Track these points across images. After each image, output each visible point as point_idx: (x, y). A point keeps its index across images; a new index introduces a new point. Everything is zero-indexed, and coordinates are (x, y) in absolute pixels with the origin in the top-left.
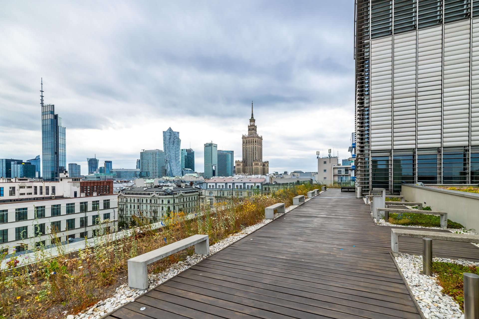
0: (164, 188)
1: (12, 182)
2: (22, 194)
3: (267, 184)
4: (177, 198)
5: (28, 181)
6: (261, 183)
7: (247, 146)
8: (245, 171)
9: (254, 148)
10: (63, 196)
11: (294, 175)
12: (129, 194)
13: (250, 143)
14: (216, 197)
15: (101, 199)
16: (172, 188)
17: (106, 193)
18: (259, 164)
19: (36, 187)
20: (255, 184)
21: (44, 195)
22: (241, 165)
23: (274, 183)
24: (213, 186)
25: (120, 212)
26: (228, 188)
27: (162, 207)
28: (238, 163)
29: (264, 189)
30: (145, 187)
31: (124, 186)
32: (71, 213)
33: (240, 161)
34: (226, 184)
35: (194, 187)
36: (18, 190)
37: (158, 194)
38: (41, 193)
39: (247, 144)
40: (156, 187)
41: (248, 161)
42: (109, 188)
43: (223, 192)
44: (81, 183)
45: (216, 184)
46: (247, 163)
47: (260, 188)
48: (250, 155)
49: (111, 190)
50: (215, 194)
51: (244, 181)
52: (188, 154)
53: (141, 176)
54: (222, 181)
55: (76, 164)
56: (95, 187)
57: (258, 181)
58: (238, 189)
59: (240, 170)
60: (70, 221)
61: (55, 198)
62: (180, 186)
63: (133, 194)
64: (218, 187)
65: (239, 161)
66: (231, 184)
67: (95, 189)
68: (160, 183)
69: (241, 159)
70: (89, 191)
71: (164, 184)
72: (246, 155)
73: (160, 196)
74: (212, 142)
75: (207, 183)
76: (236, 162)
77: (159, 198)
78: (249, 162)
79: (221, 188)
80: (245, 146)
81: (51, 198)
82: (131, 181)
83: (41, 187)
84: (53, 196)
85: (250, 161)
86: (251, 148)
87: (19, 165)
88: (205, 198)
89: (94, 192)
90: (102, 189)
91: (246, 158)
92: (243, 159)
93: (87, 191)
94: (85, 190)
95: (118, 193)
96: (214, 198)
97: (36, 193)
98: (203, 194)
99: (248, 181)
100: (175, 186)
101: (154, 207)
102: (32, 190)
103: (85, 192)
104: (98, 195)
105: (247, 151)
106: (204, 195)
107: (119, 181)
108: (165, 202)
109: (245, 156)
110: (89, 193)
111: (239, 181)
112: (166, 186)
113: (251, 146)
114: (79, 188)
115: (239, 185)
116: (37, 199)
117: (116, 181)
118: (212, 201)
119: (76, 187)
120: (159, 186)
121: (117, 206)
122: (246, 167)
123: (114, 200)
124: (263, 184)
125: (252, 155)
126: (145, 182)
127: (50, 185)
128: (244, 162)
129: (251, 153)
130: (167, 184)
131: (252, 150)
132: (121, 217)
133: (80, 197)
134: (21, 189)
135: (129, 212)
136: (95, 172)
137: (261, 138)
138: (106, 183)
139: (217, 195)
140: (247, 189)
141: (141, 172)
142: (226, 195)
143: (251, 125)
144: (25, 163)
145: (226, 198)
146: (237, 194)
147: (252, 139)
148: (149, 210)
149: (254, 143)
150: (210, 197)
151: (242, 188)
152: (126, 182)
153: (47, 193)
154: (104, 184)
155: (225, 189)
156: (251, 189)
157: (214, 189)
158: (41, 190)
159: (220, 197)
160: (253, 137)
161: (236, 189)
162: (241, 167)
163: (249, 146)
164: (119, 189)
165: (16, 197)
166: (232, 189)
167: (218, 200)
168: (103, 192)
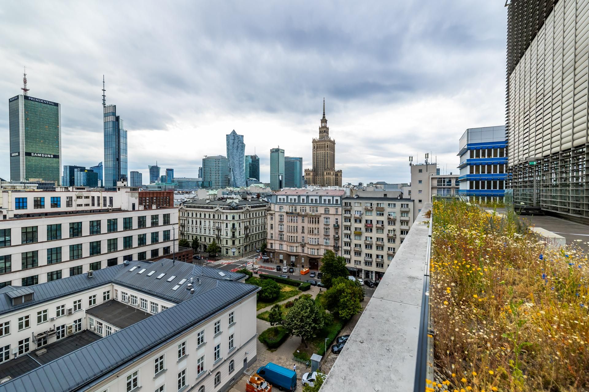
0: (229, 201)
1: (69, 191)
2: (79, 205)
3: (347, 198)
4: (242, 212)
5: (86, 190)
6: (341, 197)
7: (318, 152)
8: (316, 181)
9: (326, 153)
10: (120, 208)
11: (376, 187)
12: (190, 207)
14: (287, 213)
15: (161, 213)
16: (237, 201)
17: (166, 206)
18: (332, 173)
19: (93, 197)
20: (333, 198)
21: (102, 207)
22: (311, 174)
23: (355, 197)
24: (284, 199)
25: (181, 229)
27: (227, 224)
28: (307, 173)
29: (344, 204)
30: (208, 199)
31: (185, 197)
32: (128, 229)
33: (310, 170)
34: (299, 196)
35: (261, 200)
36: (75, 201)
37: (221, 207)
38: (99, 205)
39: (318, 149)
40: (219, 199)
42: (169, 199)
43: (295, 207)
44: (139, 193)
45: (287, 197)
46: (318, 172)
47: (339, 203)
48: (321, 162)
49: (171, 202)
50: (286, 208)
51: (320, 194)
52: (252, 161)
53: (203, 186)
54: (294, 193)
55: (138, 172)
56: (155, 198)
57: (337, 194)
58: (313, 204)
59: (310, 180)
60: (128, 239)
61: (113, 211)
62: (245, 199)
63: (194, 207)
64: (289, 201)
65: (308, 169)
66: (305, 198)
67: (155, 201)
68: (224, 194)
69: (311, 167)
71: (229, 196)
72: (317, 162)
73: (224, 211)
74: (278, 147)
75: (277, 196)
76: (306, 171)
77: (223, 213)
78: (320, 170)
79: (293, 202)
80: (315, 152)
81: (108, 211)
82: (193, 192)
83: (99, 197)
84: (110, 208)
86: (322, 154)
87: (82, 173)
88: (274, 214)
89: (153, 204)
90: (162, 200)
91: (317, 166)
92: (314, 167)
93: (146, 202)
94: (144, 201)
95: (179, 206)
96: (285, 214)
97: (93, 205)
98: (272, 208)
99: (325, 194)
100: (240, 198)
101: (217, 224)
102: (89, 201)
103: (144, 204)
104: (157, 208)
105: (318, 158)
106: (273, 211)
107: (181, 192)
108: (230, 217)
109: (315, 164)
110: (147, 205)
111: (314, 193)
112: (230, 198)
113: (322, 152)
114: (138, 199)
115: (314, 198)
116: (93, 212)
117: (177, 192)
118: (282, 218)
119: (134, 198)
120: (223, 199)
121: (177, 221)
122: (317, 177)
123: (174, 214)
124: (343, 198)
125: (323, 162)
126: (208, 193)
127: (108, 195)
128: (315, 171)
129: (323, 160)
130: (231, 196)
131: (323, 157)
132: (182, 234)
133: (139, 210)
134: (78, 200)
135: (190, 229)
136: (156, 181)
137: (334, 143)
138: (166, 193)
139: (288, 211)
140: (324, 204)
141: (203, 182)
142: (298, 211)
143: (322, 127)
144: (88, 170)
145: (298, 215)
146: (312, 209)
147: (324, 143)
148: (212, 227)
149: (326, 148)
150: (279, 213)
151: (318, 202)
152: (187, 193)
153: (105, 205)
154: (163, 195)
155: (297, 203)
156: (328, 204)
157: (284, 203)
158: (99, 200)
159: (292, 213)
160: (325, 141)
161: (311, 203)
162: (311, 177)
163: (320, 152)
164: (180, 201)
165: (74, 208)
166: (306, 203)
167: (289, 217)
168: (163, 205)
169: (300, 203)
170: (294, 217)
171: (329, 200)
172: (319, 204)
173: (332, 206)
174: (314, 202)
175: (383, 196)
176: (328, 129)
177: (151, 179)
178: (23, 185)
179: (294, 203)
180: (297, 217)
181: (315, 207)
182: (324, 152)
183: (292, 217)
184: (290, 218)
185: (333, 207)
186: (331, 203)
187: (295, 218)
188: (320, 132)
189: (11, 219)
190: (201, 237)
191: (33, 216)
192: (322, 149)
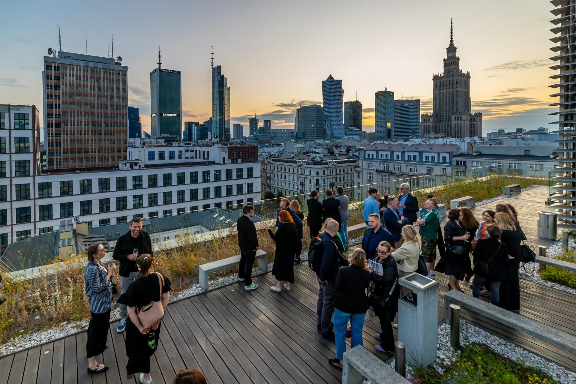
0: (313, 155)
1: (181, 146)
2: (187, 158)
3: (462, 155)
4: (328, 168)
5: (191, 145)
6: (451, 153)
7: (442, 91)
8: (438, 129)
9: (455, 92)
10: (214, 161)
12: (276, 161)
13: (447, 86)
14: (377, 171)
15: (245, 167)
16: (322, 156)
17: (251, 160)
18: (464, 118)
19: (196, 151)
20: (439, 154)
21: (201, 160)
22: (431, 120)
23: (474, 154)
24: (373, 155)
26: (395, 158)
27: (310, 180)
28: (426, 118)
29: (455, 163)
30: (293, 153)
31: (274, 150)
32: (218, 180)
33: (429, 115)
34: (392, 152)
35: (351, 155)
36: (184, 154)
37: (305, 162)
38: (199, 158)
39: (442, 88)
41: (443, 114)
42: (254, 153)
43: (387, 165)
44: (228, 148)
45: (377, 153)
46: (442, 117)
48: (446, 104)
49: (255, 156)
50: (376, 165)
51: (420, 149)
52: (353, 108)
54: (387, 148)
55: (239, 125)
56: (241, 153)
57: (445, 150)
58: (410, 161)
59: (429, 128)
61: (209, 163)
62: (332, 153)
63: (280, 161)
64: (380, 158)
65: (427, 115)
66: (400, 154)
67: (241, 155)
69: (431, 112)
70: (235, 157)
71: (314, 150)
72: (440, 105)
73: (307, 166)
74: (386, 88)
75: (366, 150)
76: (423, 116)
77: (307, 168)
78: (445, 115)
79: (385, 158)
80: (437, 92)
81: (205, 164)
83: (200, 151)
84: (207, 161)
85: (446, 113)
86: (448, 93)
87: (196, 127)
88: (362, 171)
89: (239, 158)
90: (247, 155)
91: (439, 109)
92: (435, 112)
93: (233, 156)
94: (232, 155)
96: (374, 172)
97: (196, 158)
98: (360, 165)
99: (428, 149)
100: (326, 152)
101: (301, 178)
102: (193, 154)
104: (242, 162)
105: (442, 99)
108: (314, 173)
109: (438, 106)
110: (235, 159)
111: (413, 148)
113: (448, 91)
114: (227, 153)
115: (412, 154)
116: (195, 164)
118: (371, 176)
119: (225, 152)
120: (308, 153)
121: (259, 175)
122: (440, 123)
123: (257, 169)
124: (454, 154)
125: (449, 104)
127: (206, 149)
128: (436, 116)
129: (449, 102)
130: (317, 150)
131: (449, 97)
133: (227, 164)
134: (187, 153)
135: (276, 182)
137: (468, 76)
138: (251, 148)
139: (378, 169)
140: (425, 162)
141: (297, 133)
142: (391, 169)
143: (449, 58)
144: (201, 125)
145: (391, 173)
146: (409, 168)
147: (451, 79)
148: (296, 182)
149: (455, 85)
150: (368, 171)
151: (418, 160)
152: (278, 145)
153: (204, 158)
154: (249, 149)
155: (390, 160)
156: (431, 162)
157: (374, 159)
158: (200, 154)
159: (383, 172)
160: (453, 75)
161: (407, 161)
162: (431, 123)
163: (445, 91)
164: (267, 154)
165: (183, 161)
166: (401, 161)
167: (380, 175)
168: (248, 158)
169: (394, 160)
170: (386, 176)
171: (433, 158)
172: (419, 161)
173: (436, 165)
174: (412, 159)
175: (523, 154)
176: (458, 59)
177: (250, 131)
178: (155, 140)
179: (385, 160)
180: (389, 176)
181: (413, 165)
182: (451, 90)
183: (383, 176)
184: (381, 177)
185: (439, 165)
186: (436, 161)
187: (387, 178)
188: (446, 65)
189: (143, 169)
190: (285, 191)
191: (156, 166)
192: (448, 87)
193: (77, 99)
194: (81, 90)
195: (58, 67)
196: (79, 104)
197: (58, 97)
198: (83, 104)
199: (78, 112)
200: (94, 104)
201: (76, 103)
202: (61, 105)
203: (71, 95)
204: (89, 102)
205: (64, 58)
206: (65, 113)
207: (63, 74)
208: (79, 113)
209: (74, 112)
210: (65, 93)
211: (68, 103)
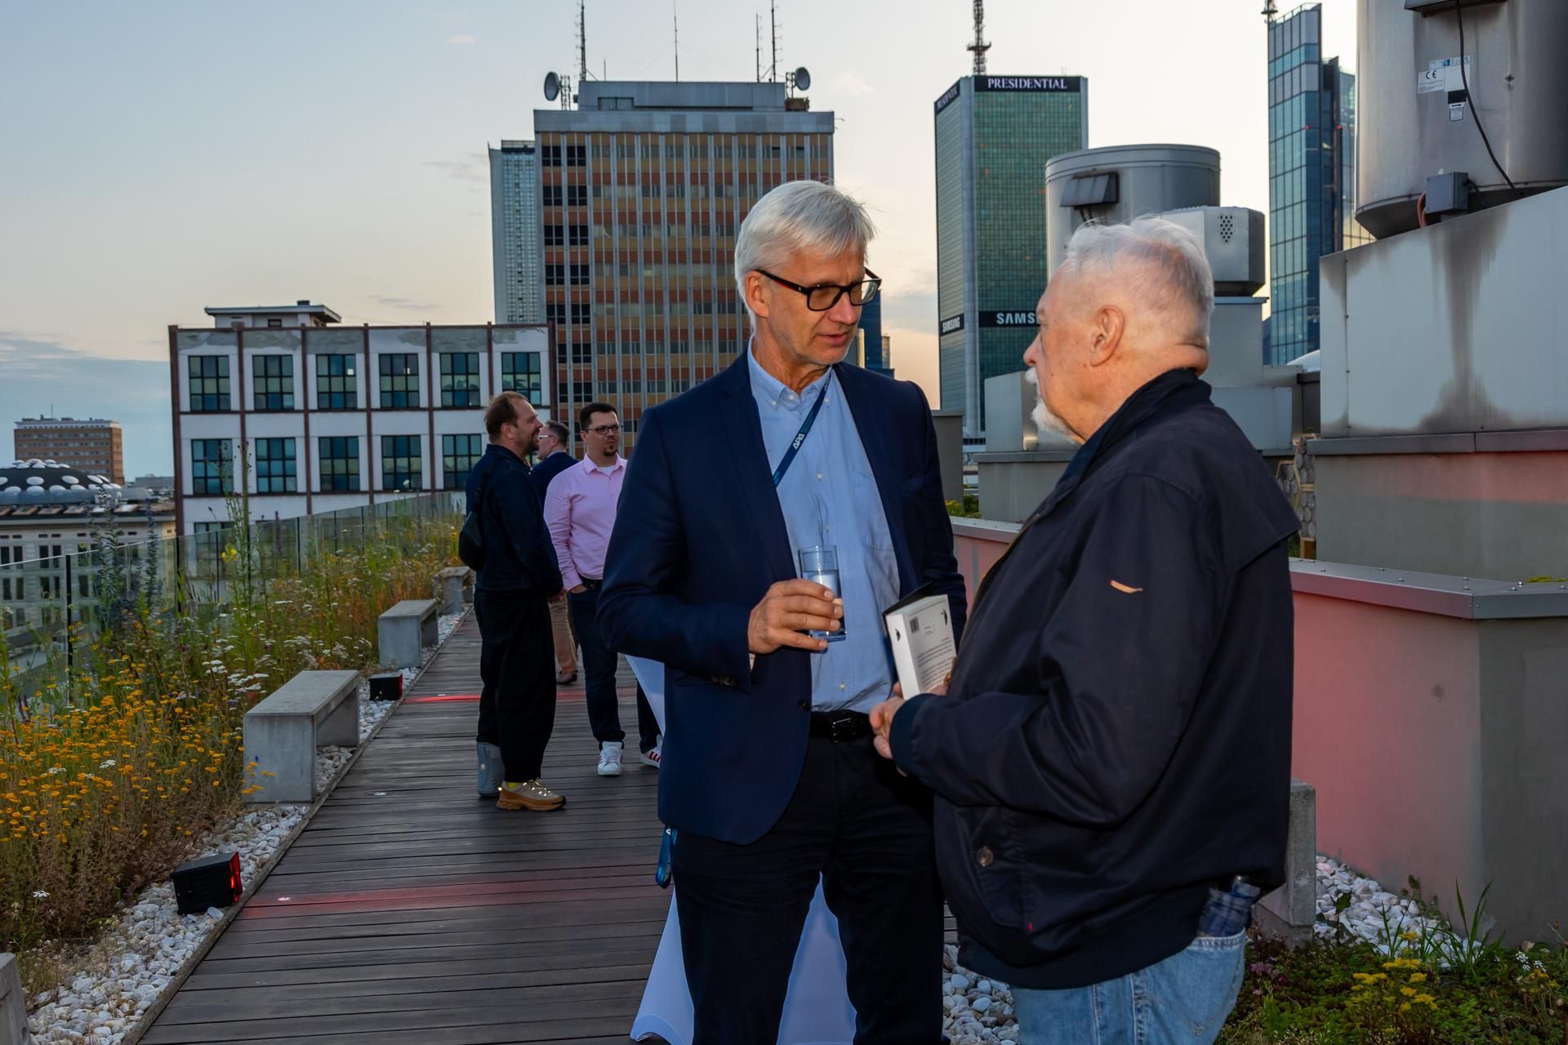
193: (646, 273)
194: (661, 236)
195: (582, 150)
196: (654, 297)
197: (581, 273)
198: (666, 298)
199: (649, 333)
200: (708, 292)
201: (641, 296)
202: (593, 309)
203: (628, 260)
204: (690, 283)
205: (599, 107)
206: (606, 338)
207: (596, 176)
208: (655, 337)
209: (636, 333)
210: (604, 258)
211: (617, 296)
